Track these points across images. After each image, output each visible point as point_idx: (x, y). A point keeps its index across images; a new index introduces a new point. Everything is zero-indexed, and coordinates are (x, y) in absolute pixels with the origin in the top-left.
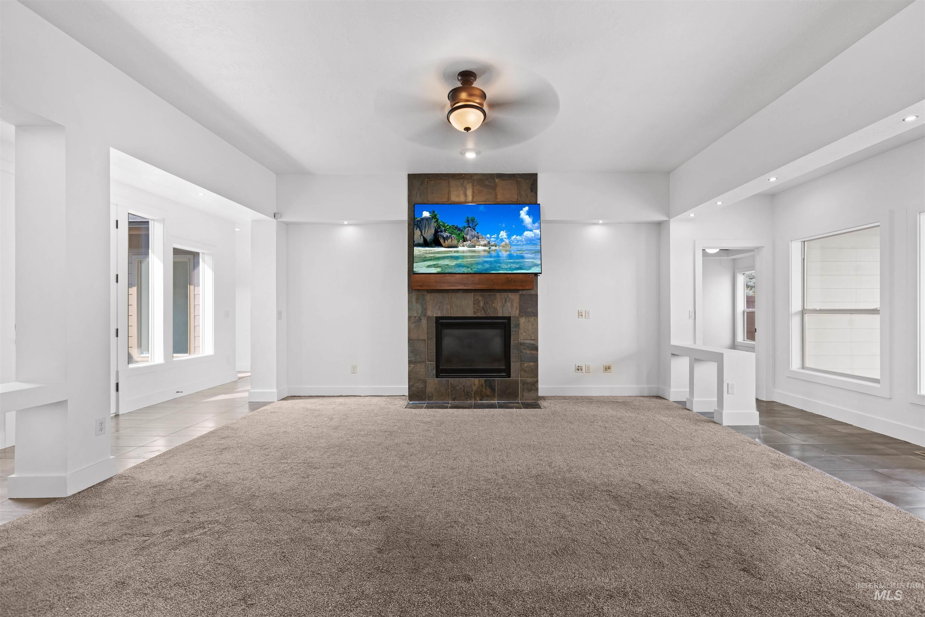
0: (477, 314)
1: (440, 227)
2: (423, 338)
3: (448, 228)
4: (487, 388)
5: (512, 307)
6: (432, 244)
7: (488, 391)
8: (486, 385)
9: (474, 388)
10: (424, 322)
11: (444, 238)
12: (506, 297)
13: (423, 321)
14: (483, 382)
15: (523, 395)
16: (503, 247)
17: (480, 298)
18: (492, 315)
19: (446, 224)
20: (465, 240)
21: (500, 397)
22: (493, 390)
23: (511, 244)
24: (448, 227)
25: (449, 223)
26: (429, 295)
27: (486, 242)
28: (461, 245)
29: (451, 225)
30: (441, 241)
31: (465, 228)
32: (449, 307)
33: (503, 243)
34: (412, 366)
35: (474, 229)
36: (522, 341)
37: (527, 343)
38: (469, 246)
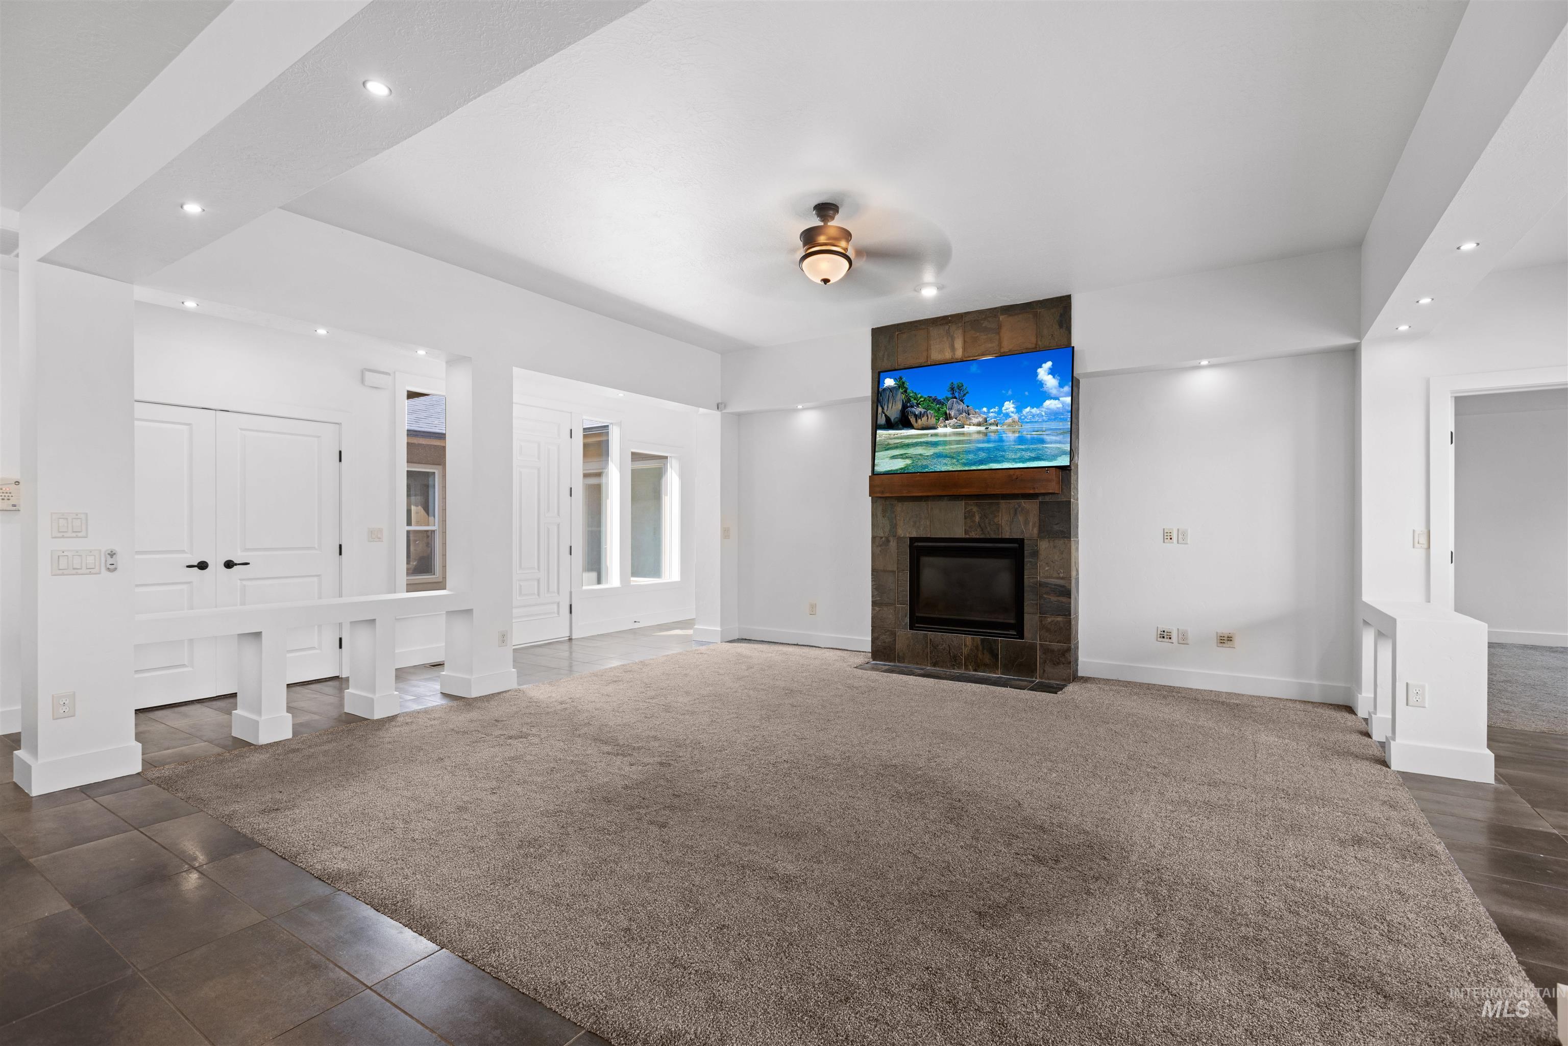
0: (970, 534)
1: (910, 399)
2: (890, 569)
3: (921, 401)
4: (985, 652)
5: (1026, 523)
6: (898, 425)
7: (987, 658)
8: (983, 648)
9: (965, 651)
10: (893, 544)
11: (916, 416)
12: (1017, 506)
13: (891, 543)
14: (979, 643)
15: (1044, 671)
16: (1009, 425)
17: (975, 509)
18: (994, 536)
19: (919, 396)
20: (947, 417)
21: (1006, 669)
22: (995, 656)
23: (1021, 421)
24: (922, 399)
25: (923, 394)
26: (900, 504)
27: (980, 419)
28: (942, 425)
29: (926, 397)
30: (911, 420)
31: (948, 399)
32: (928, 523)
33: (1009, 420)
34: (877, 609)
35: (962, 401)
36: (1043, 580)
37: (1051, 584)
38: (954, 427)
